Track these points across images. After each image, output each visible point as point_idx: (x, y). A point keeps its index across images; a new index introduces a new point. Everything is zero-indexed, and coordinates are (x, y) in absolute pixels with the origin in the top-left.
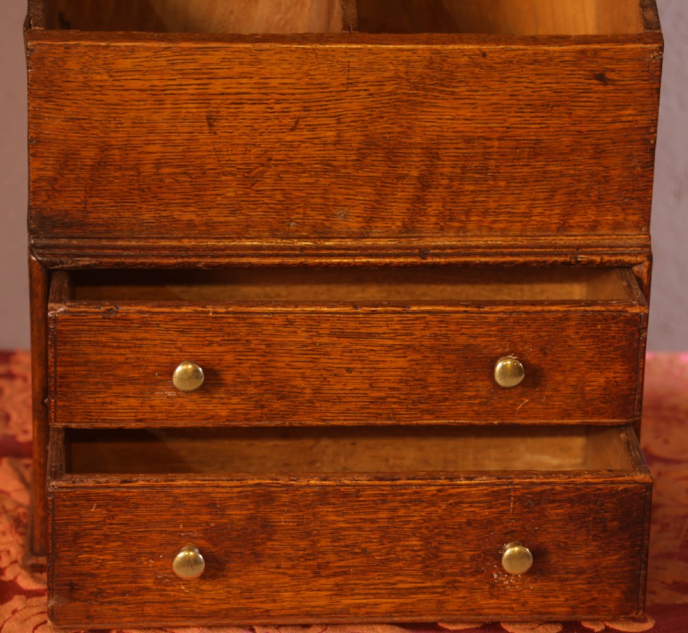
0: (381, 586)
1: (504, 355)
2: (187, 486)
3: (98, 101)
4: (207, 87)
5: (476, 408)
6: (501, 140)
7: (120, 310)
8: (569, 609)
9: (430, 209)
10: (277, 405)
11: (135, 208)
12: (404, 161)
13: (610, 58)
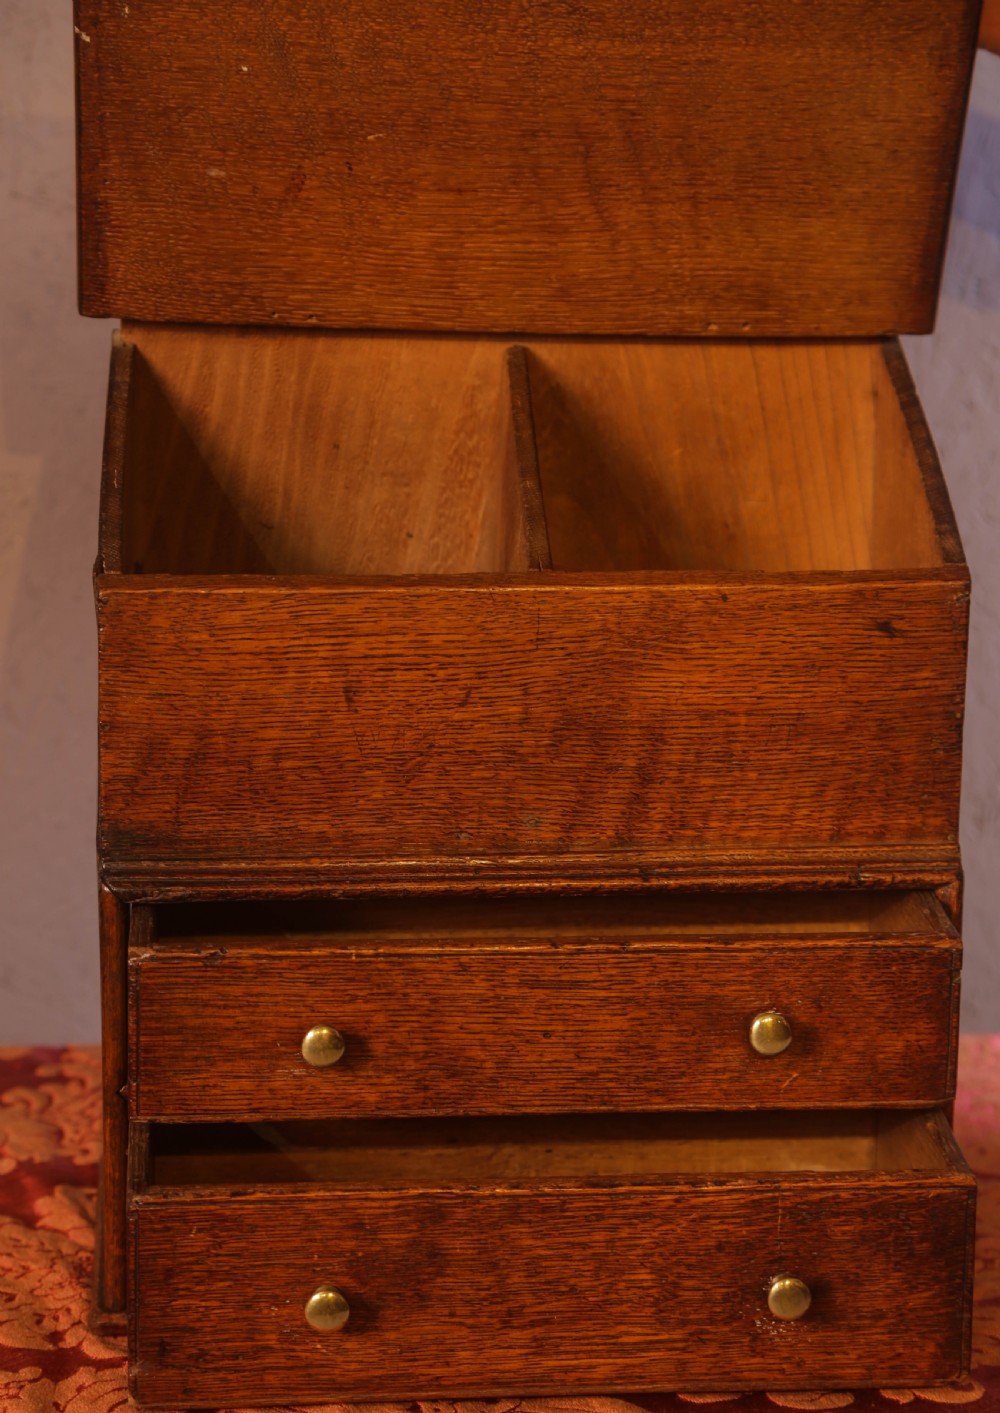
0: (597, 1340)
1: (762, 1011)
2: (324, 1200)
3: (195, 669)
4: (344, 647)
5: (725, 1086)
6: (750, 715)
7: (227, 955)
8: (864, 1371)
9: (653, 812)
10: (447, 1086)
11: (244, 817)
12: (616, 746)
13: (898, 601)
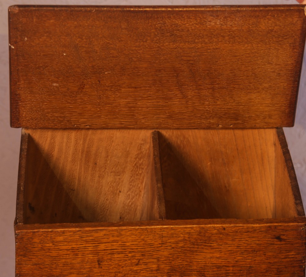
6: (234, 267)
13: (283, 230)
